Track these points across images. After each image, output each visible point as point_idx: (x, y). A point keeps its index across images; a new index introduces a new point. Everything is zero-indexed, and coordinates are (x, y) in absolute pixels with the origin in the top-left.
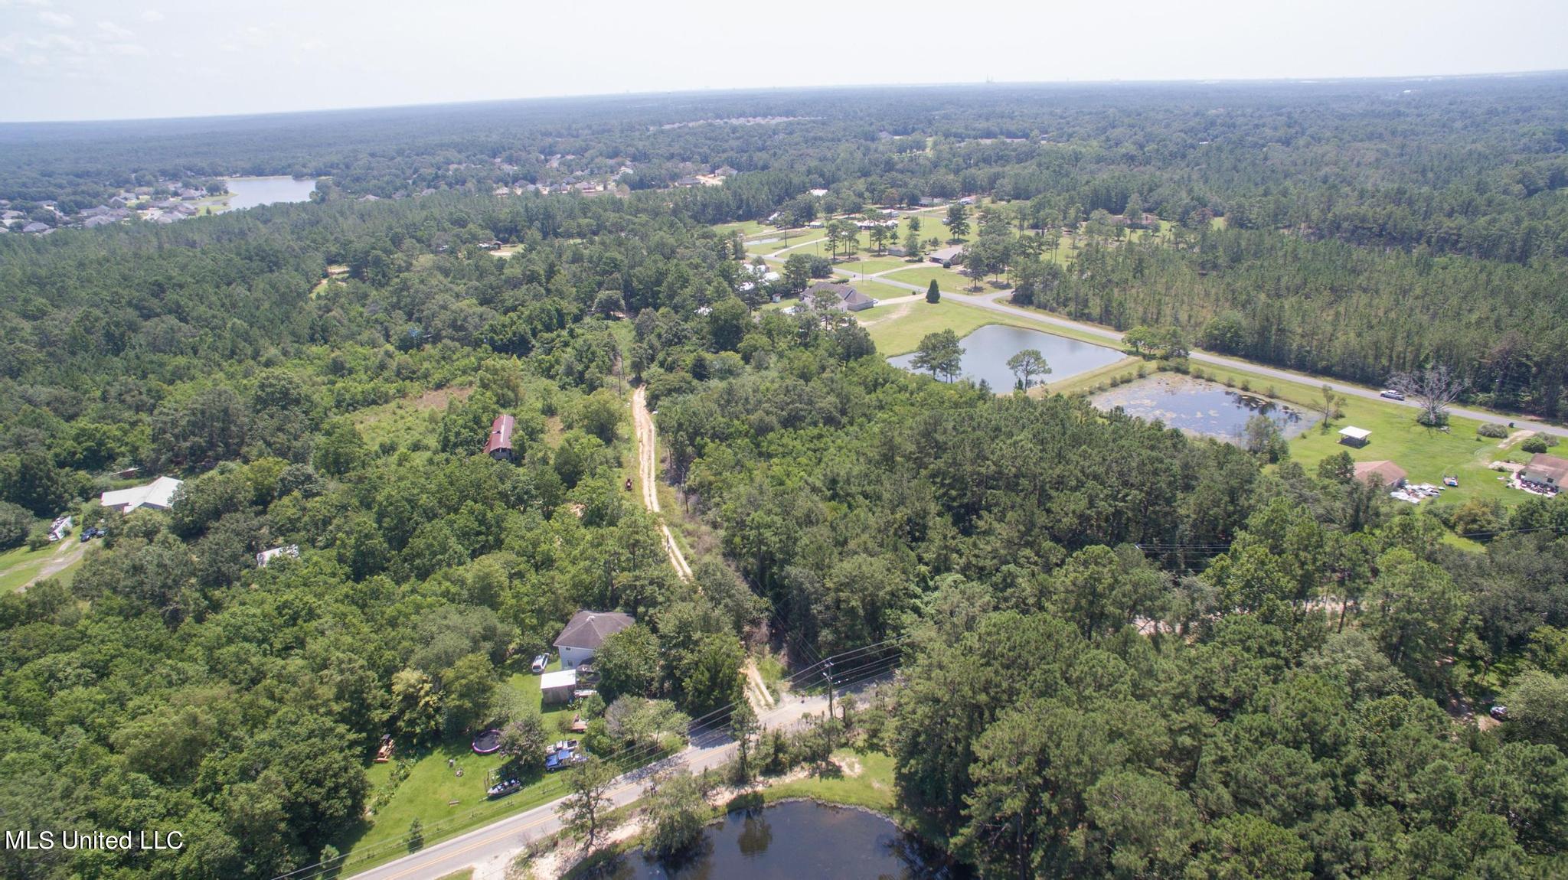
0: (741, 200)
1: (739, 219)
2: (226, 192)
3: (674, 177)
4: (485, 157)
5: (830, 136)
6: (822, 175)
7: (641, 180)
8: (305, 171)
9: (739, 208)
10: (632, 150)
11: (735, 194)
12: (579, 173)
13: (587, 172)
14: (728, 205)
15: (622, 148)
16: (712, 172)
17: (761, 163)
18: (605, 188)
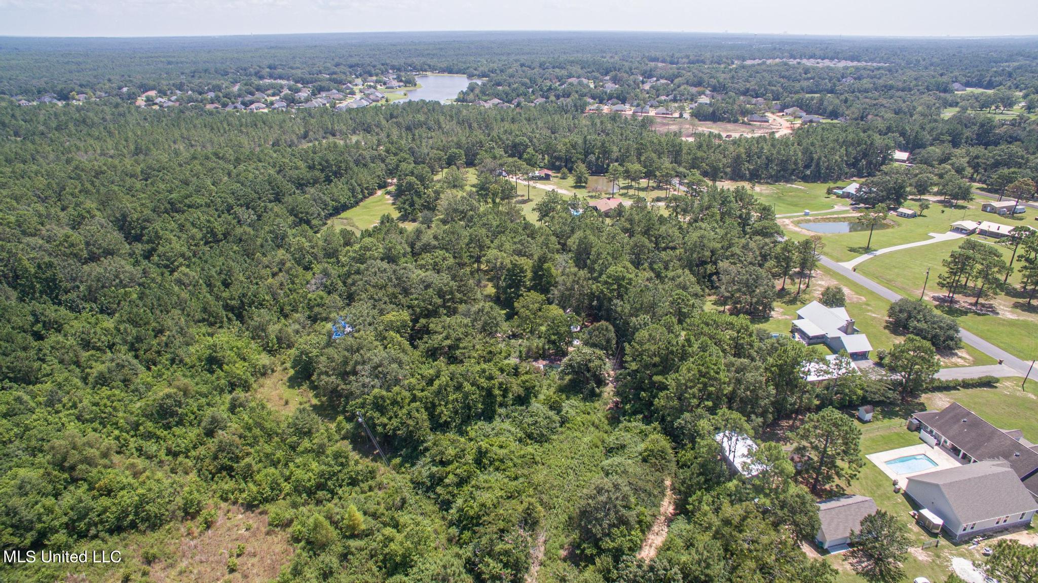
0: (812, 159)
1: (805, 179)
2: (415, 85)
3: (744, 113)
4: (596, 74)
5: (900, 85)
6: (903, 134)
7: (714, 112)
8: (475, 72)
9: (807, 167)
10: (713, 82)
11: (806, 151)
12: (663, 98)
13: (671, 97)
14: (796, 163)
15: (706, 79)
16: (781, 110)
17: (830, 108)
18: (681, 116)
